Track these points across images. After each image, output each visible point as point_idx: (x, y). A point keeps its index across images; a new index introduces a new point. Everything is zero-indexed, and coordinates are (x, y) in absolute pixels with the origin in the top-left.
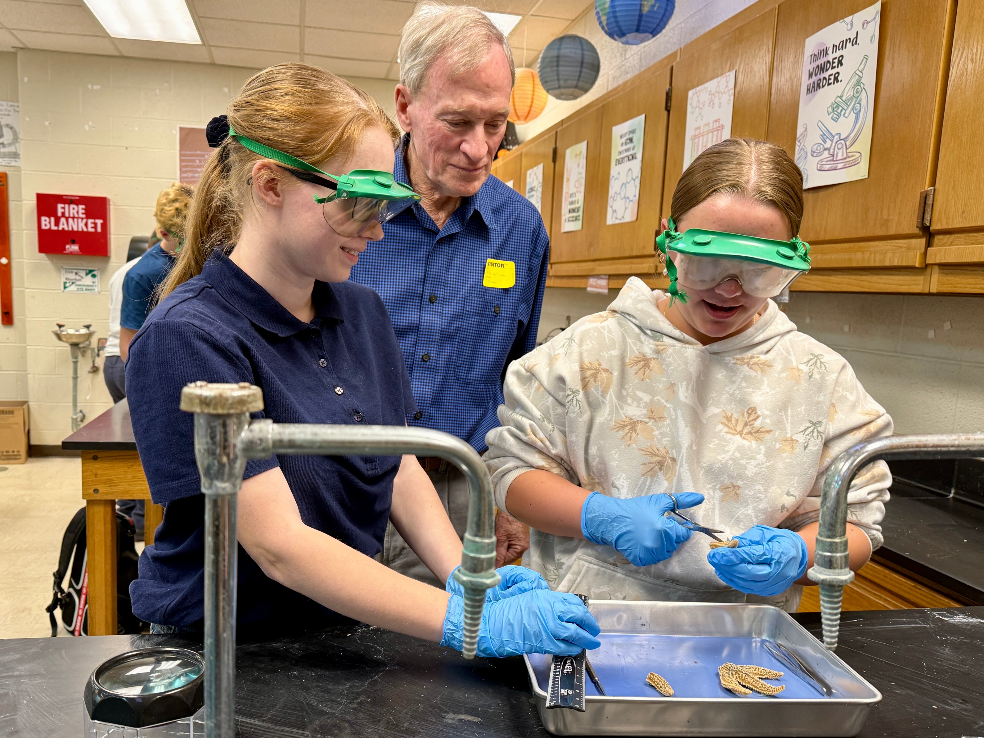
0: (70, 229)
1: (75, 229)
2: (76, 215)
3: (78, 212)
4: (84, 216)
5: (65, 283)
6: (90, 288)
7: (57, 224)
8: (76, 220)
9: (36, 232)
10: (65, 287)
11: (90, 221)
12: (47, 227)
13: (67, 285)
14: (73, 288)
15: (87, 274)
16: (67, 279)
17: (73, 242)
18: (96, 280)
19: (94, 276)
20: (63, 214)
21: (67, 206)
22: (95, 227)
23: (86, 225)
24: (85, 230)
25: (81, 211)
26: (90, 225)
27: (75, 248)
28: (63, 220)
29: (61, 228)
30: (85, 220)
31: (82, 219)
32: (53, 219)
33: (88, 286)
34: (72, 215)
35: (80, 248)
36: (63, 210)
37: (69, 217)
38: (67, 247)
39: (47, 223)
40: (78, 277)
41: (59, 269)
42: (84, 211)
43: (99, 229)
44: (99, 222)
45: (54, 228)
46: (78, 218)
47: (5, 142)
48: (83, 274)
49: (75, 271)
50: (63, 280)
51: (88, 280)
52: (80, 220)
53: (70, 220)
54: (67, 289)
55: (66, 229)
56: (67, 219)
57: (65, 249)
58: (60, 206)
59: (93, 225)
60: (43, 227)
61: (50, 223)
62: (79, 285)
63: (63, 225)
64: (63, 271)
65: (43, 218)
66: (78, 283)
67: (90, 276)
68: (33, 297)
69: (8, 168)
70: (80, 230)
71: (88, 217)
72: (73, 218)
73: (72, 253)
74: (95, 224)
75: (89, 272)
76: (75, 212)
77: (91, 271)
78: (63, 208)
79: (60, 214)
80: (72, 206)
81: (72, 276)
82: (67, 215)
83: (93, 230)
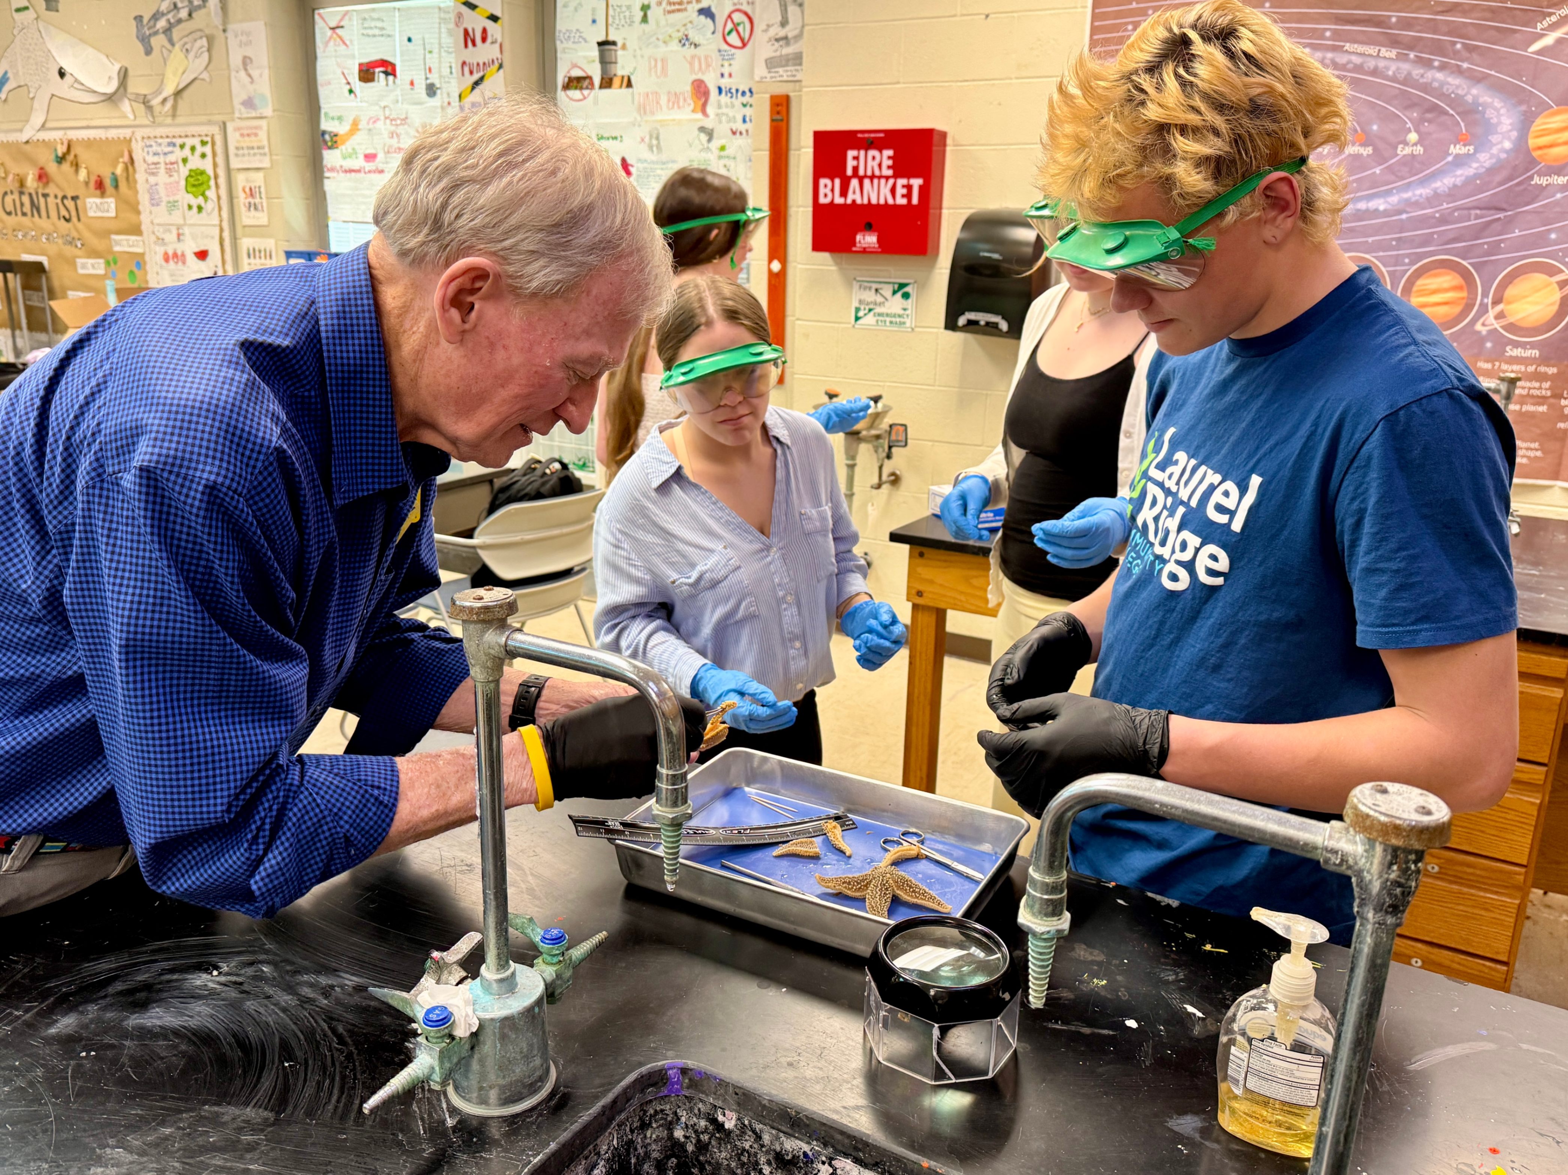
0: (866, 202)
1: (874, 201)
2: (877, 173)
3: (880, 165)
4: (890, 172)
5: (857, 310)
6: (898, 321)
7: (844, 193)
8: (876, 181)
9: (810, 209)
10: (857, 319)
11: (901, 182)
12: (827, 201)
13: (861, 314)
14: (870, 320)
15: (894, 292)
16: (860, 302)
17: (869, 227)
18: (909, 303)
19: (906, 296)
20: (856, 169)
21: (862, 153)
22: (908, 196)
23: (893, 191)
24: (890, 201)
25: (887, 162)
26: (900, 191)
27: (869, 240)
28: (854, 183)
29: (850, 198)
30: (891, 182)
31: (887, 178)
32: (837, 182)
33: (894, 316)
34: (869, 173)
35: (879, 241)
36: (855, 163)
37: (865, 176)
38: (859, 237)
39: (830, 190)
40: (879, 299)
41: (850, 281)
42: (890, 162)
43: (915, 200)
44: (916, 183)
45: (839, 200)
46: (880, 177)
47: (790, 35)
48: (887, 291)
49: (874, 286)
50: (855, 304)
51: (896, 304)
52: (883, 181)
53: (867, 182)
54: (860, 322)
55: (859, 201)
56: (861, 180)
57: (854, 244)
58: (851, 153)
59: (905, 191)
60: (822, 200)
61: (832, 190)
62: (879, 315)
63: (854, 196)
64: (856, 286)
65: (823, 181)
66: (878, 310)
67: (899, 295)
68: (806, 336)
69: (791, 85)
70: (882, 202)
71: (896, 176)
72: (872, 177)
73: (864, 251)
74: (909, 188)
75: (900, 288)
76: (875, 164)
77: (902, 286)
78: (856, 158)
79: (849, 172)
80: (872, 153)
81: (870, 296)
82: (861, 172)
83: (904, 201)
